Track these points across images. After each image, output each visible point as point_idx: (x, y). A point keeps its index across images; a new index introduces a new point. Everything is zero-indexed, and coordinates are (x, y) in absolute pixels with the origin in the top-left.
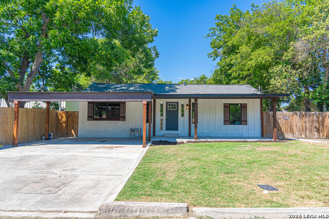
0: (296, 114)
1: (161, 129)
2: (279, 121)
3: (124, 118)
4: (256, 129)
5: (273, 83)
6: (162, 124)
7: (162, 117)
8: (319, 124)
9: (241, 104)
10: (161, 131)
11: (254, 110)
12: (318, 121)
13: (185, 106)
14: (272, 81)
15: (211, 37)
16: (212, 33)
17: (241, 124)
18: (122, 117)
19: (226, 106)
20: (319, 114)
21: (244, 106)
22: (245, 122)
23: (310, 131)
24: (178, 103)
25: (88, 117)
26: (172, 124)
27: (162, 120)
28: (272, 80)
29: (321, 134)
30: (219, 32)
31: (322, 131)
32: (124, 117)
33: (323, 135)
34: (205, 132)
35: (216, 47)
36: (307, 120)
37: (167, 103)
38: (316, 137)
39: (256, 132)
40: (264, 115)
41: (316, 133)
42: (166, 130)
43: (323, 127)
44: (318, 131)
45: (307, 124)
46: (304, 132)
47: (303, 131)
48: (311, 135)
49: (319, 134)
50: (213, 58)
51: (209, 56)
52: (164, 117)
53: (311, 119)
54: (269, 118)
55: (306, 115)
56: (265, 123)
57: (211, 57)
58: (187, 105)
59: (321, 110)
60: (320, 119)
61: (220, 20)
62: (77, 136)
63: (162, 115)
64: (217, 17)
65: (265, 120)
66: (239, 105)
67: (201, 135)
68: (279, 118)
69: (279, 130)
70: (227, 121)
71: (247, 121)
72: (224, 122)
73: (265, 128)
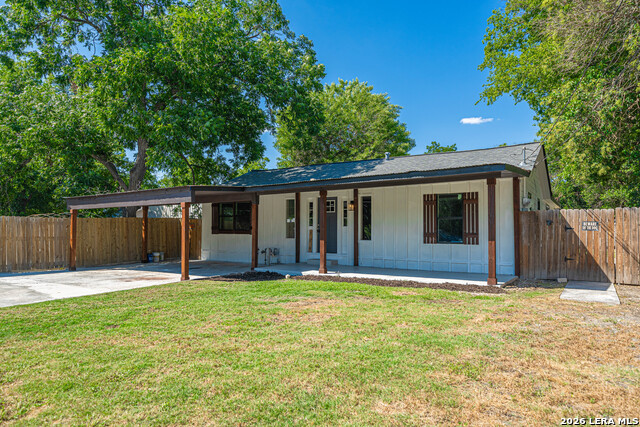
1: (310, 249)
6: (311, 240)
7: (310, 228)
9: (463, 194)
10: (309, 254)
13: (349, 205)
17: (464, 242)
19: (429, 200)
21: (473, 199)
22: (472, 237)
24: (336, 198)
25: (213, 228)
27: (311, 232)
39: (502, 262)
40: (524, 219)
52: (314, 228)
56: (525, 241)
58: (352, 202)
63: (311, 224)
65: (525, 232)
67: (378, 264)
68: (566, 228)
69: (566, 259)
70: (431, 235)
71: (477, 234)
72: (425, 237)
73: (524, 253)
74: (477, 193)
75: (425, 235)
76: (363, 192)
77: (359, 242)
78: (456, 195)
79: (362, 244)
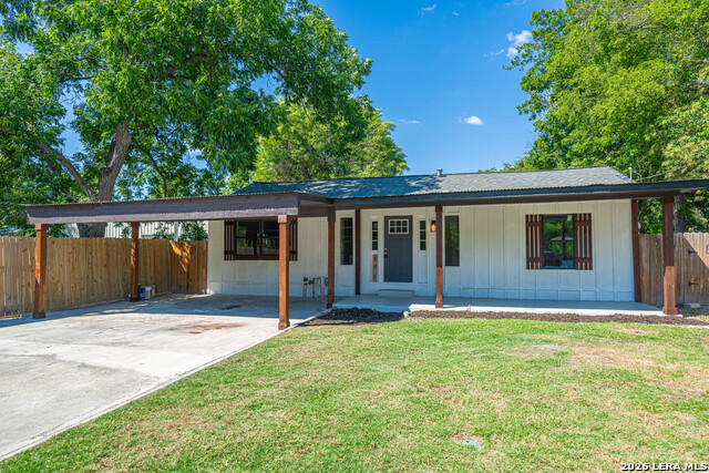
1: (375, 278)
2: (691, 258)
3: (294, 254)
4: (618, 280)
5: (672, 155)
6: (375, 267)
7: (375, 252)
9: (574, 216)
10: (375, 284)
11: (612, 229)
13: (428, 225)
14: (670, 150)
15: (520, 67)
16: (524, 56)
17: (575, 267)
19: (532, 222)
21: (585, 221)
22: (585, 262)
24: (411, 218)
25: (226, 253)
26: (399, 269)
27: (375, 257)
28: (669, 146)
30: (542, 51)
34: (478, 285)
35: (533, 88)
37: (386, 218)
40: (644, 242)
42: (385, 281)
50: (530, 114)
51: (522, 110)
52: (381, 251)
56: (645, 266)
57: (527, 112)
58: (433, 222)
61: (544, 23)
63: (375, 247)
64: (536, 17)
65: (644, 256)
66: (570, 218)
67: (470, 293)
68: (690, 252)
69: (690, 284)
70: (536, 260)
71: (591, 258)
72: (528, 262)
73: (644, 279)
74: (590, 215)
75: (528, 260)
76: (448, 211)
77: (444, 268)
78: (565, 216)
79: (447, 270)
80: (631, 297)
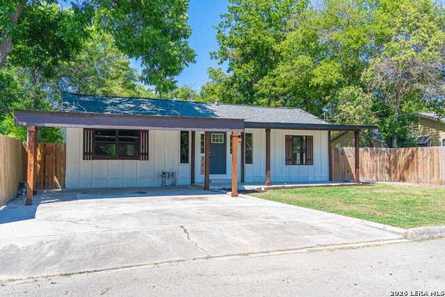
0: (367, 150)
1: (203, 172)
2: (349, 159)
3: (145, 156)
4: (323, 170)
6: (203, 164)
7: (202, 155)
8: (390, 163)
9: (306, 137)
10: (203, 176)
12: (389, 160)
16: (226, 22)
17: (306, 164)
18: (143, 154)
19: (288, 139)
20: (390, 151)
21: (310, 139)
23: (381, 172)
25: (85, 154)
26: (217, 165)
29: (393, 177)
31: (394, 172)
32: (147, 154)
33: (396, 177)
36: (378, 158)
38: (387, 179)
39: (323, 175)
40: (333, 152)
41: (387, 175)
43: (396, 167)
44: (389, 172)
45: (378, 163)
46: (375, 174)
47: (373, 172)
48: (382, 178)
49: (390, 175)
51: (213, 56)
53: (381, 157)
54: (338, 155)
55: (377, 153)
56: (333, 163)
59: (391, 146)
60: (392, 157)
62: (64, 187)
65: (333, 158)
66: (304, 138)
67: (257, 180)
68: (349, 157)
69: (348, 171)
70: (290, 160)
71: (313, 159)
73: (333, 169)
74: (312, 136)
75: (286, 160)
76: (247, 131)
77: (245, 165)
78: (302, 136)
79: (247, 166)
80: (327, 179)
